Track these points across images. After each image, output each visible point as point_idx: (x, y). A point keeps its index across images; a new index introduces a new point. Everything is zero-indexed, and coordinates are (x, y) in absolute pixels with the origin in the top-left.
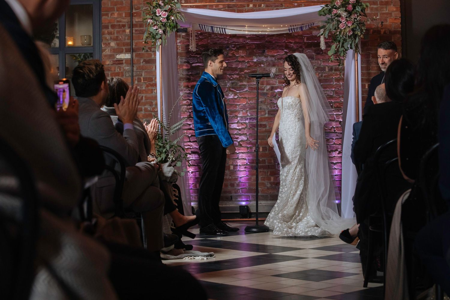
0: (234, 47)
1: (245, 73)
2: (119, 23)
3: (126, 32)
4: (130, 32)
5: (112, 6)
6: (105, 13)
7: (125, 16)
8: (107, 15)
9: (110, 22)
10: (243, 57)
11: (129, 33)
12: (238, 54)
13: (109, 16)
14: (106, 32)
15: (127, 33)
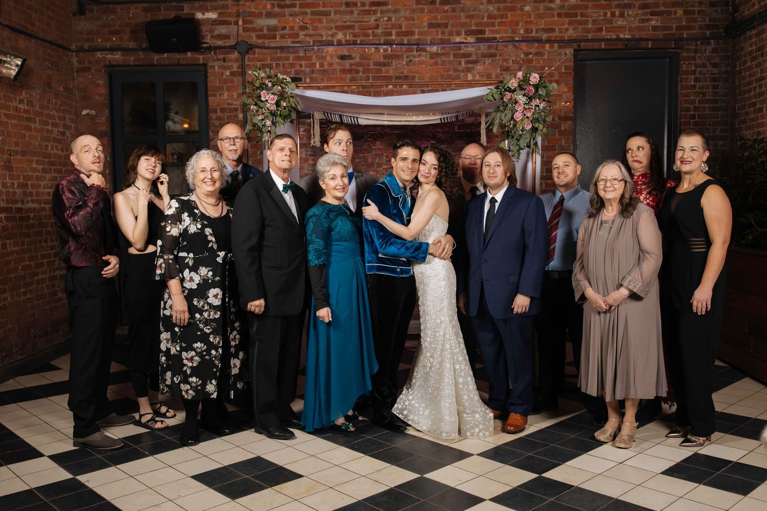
0: (370, 138)
1: (383, 169)
2: (230, 106)
3: (238, 117)
4: (244, 117)
5: (221, 85)
6: (212, 93)
7: (237, 98)
8: (214, 95)
9: (219, 105)
10: (380, 149)
11: (242, 119)
12: (375, 146)
13: (217, 97)
14: (214, 117)
15: (239, 119)
